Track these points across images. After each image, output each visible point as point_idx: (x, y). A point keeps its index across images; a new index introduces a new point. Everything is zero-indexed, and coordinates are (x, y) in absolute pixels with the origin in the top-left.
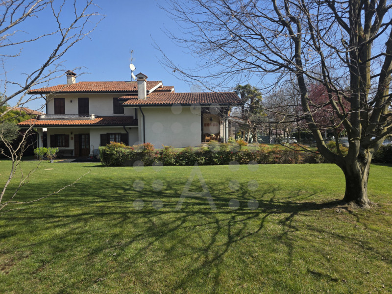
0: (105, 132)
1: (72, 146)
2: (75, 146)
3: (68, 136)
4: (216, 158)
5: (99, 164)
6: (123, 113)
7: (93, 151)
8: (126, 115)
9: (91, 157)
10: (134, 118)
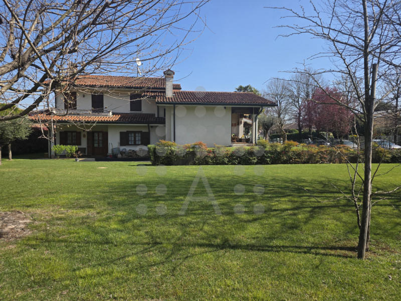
0: (125, 130)
1: (84, 144)
2: (88, 143)
3: (80, 133)
6: (141, 110)
7: (112, 150)
8: (144, 113)
9: (110, 156)
10: (156, 116)
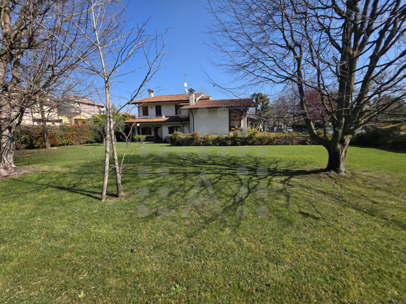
0: (171, 126)
1: (153, 134)
3: (151, 128)
4: (238, 141)
5: (169, 144)
7: (165, 137)
8: (182, 115)
9: (163, 140)
10: (188, 117)
